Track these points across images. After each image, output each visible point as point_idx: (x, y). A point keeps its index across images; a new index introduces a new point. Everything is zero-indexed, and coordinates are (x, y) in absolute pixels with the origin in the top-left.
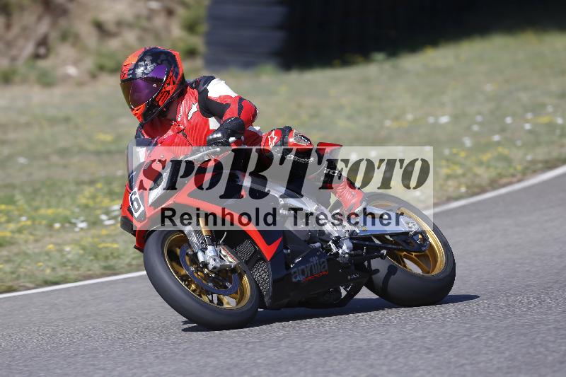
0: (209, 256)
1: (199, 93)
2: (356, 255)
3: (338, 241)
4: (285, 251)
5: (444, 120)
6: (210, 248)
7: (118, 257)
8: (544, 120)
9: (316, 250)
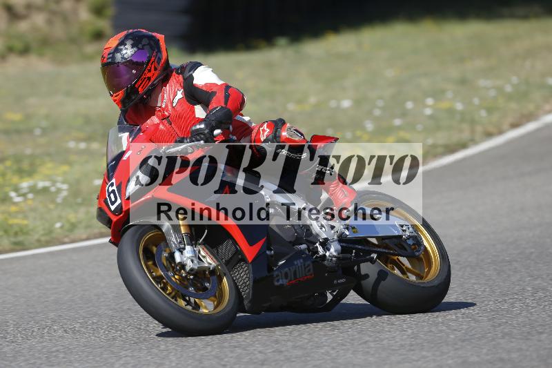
0: (187, 256)
1: (185, 79)
2: (344, 259)
3: (325, 244)
4: (268, 252)
5: (346, 104)
6: (188, 248)
7: (27, 233)
8: (445, 105)
9: (302, 252)
